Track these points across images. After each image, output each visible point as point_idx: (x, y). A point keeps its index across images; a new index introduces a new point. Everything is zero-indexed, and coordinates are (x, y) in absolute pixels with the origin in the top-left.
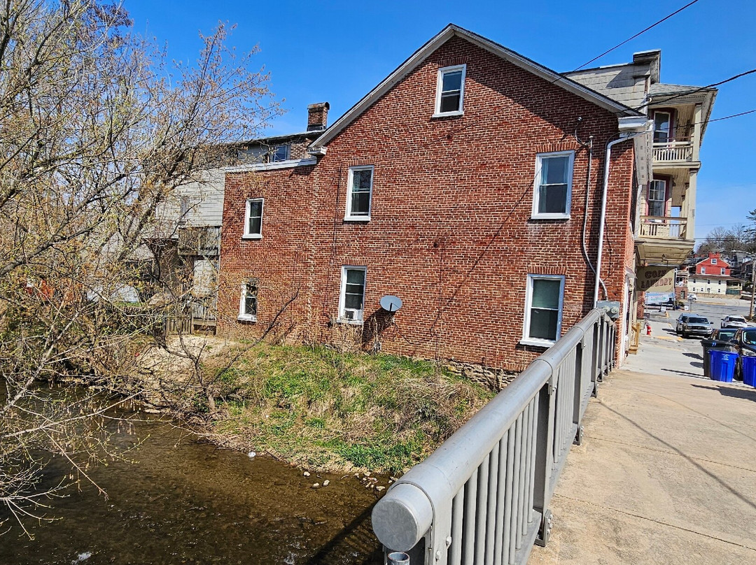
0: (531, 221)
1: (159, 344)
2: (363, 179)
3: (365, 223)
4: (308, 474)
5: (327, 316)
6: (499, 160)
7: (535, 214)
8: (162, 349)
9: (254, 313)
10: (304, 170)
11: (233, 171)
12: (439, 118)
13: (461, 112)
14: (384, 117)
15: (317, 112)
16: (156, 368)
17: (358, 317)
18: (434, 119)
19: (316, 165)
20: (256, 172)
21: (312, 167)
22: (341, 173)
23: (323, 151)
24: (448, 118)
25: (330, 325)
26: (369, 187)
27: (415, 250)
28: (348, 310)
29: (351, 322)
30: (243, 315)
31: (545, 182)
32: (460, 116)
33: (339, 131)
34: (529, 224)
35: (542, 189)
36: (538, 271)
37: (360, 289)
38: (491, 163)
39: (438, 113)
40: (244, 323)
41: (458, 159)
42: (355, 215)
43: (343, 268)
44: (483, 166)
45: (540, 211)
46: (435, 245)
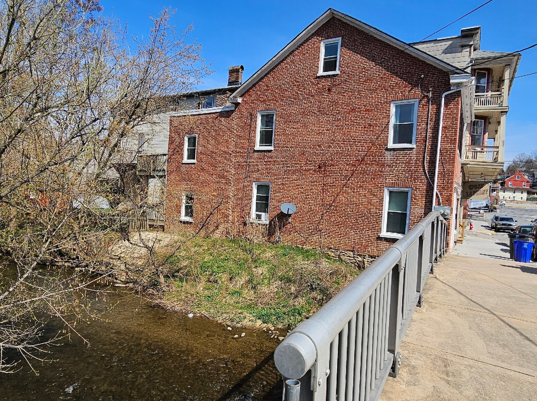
0: (387, 149)
1: (125, 238)
2: (268, 120)
3: (270, 151)
4: (231, 329)
5: (243, 218)
6: (365, 106)
7: (391, 145)
8: (127, 241)
9: (192, 216)
10: (227, 114)
11: (175, 115)
12: (322, 76)
13: (337, 72)
14: (283, 77)
15: (234, 72)
16: (122, 255)
17: (265, 219)
18: (319, 77)
19: (234, 110)
20: (191, 116)
21: (232, 111)
22: (252, 117)
23: (240, 100)
24: (329, 76)
25: (245, 224)
26: (272, 126)
27: (305, 170)
28: (258, 213)
29: (259, 222)
30: (183, 218)
31: (398, 121)
32: (337, 75)
33: (251, 86)
34: (386, 152)
35: (395, 126)
36: (393, 185)
37: (267, 198)
39: (321, 72)
40: (184, 223)
41: (335, 105)
42: (262, 146)
43: (254, 183)
44: (353, 110)
45: (394, 143)
46: (320, 167)
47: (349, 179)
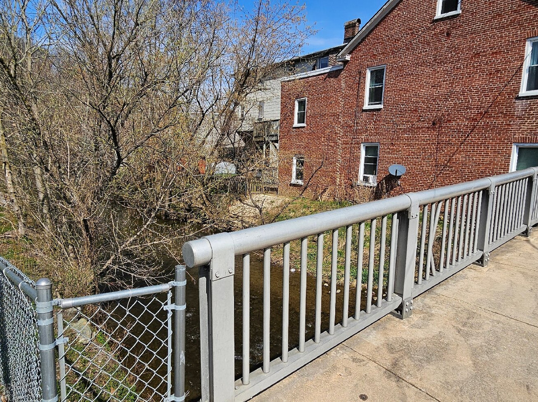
0: (518, 98)
1: (237, 198)
2: (378, 76)
3: (379, 110)
5: (351, 180)
6: (492, 48)
7: (523, 92)
8: (239, 202)
9: (301, 179)
10: (335, 74)
11: (286, 80)
12: (439, 19)
13: (459, 11)
14: (395, 26)
15: (350, 27)
16: (240, 214)
17: (373, 181)
18: (437, 20)
19: (342, 69)
20: (300, 79)
21: (341, 70)
22: (361, 75)
23: (348, 58)
24: (448, 18)
25: (352, 186)
26: (383, 82)
27: (417, 128)
28: (366, 175)
29: (367, 184)
30: (294, 180)
31: (535, 62)
32: (458, 15)
33: (360, 41)
34: (517, 101)
35: (531, 69)
36: (524, 140)
37: (375, 160)
38: (484, 52)
39: (439, 15)
40: (294, 185)
41: (454, 51)
42: (372, 104)
43: (362, 145)
44: (477, 55)
45: (529, 89)
46: (434, 124)
47: (468, 135)
